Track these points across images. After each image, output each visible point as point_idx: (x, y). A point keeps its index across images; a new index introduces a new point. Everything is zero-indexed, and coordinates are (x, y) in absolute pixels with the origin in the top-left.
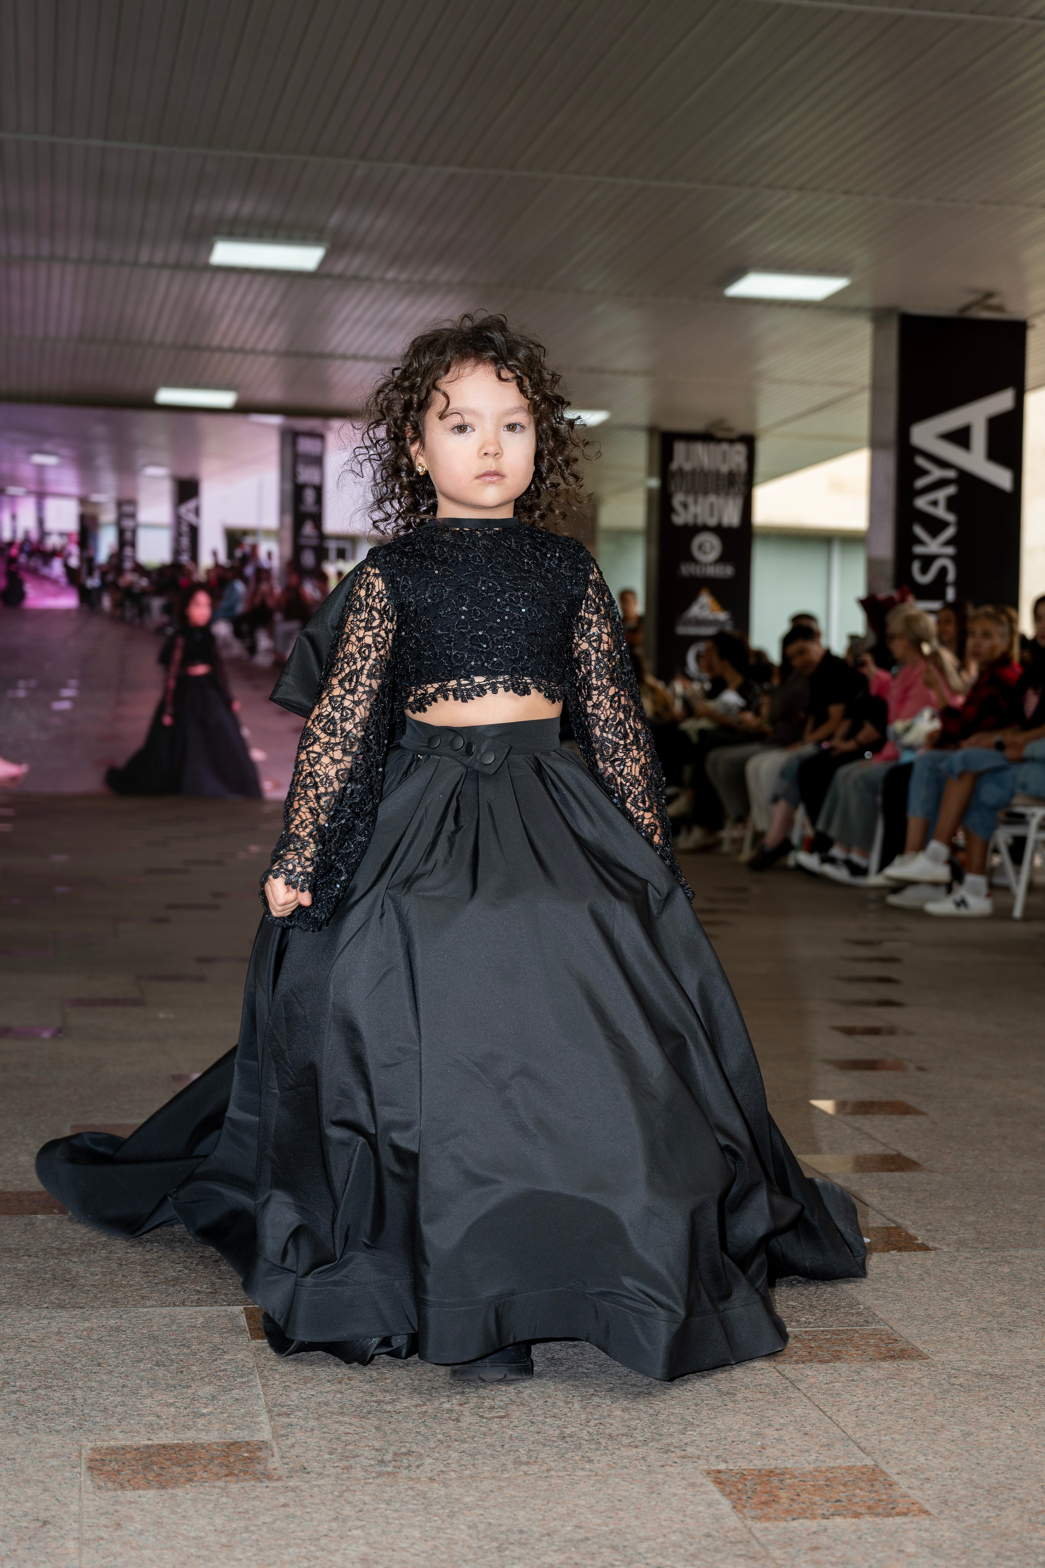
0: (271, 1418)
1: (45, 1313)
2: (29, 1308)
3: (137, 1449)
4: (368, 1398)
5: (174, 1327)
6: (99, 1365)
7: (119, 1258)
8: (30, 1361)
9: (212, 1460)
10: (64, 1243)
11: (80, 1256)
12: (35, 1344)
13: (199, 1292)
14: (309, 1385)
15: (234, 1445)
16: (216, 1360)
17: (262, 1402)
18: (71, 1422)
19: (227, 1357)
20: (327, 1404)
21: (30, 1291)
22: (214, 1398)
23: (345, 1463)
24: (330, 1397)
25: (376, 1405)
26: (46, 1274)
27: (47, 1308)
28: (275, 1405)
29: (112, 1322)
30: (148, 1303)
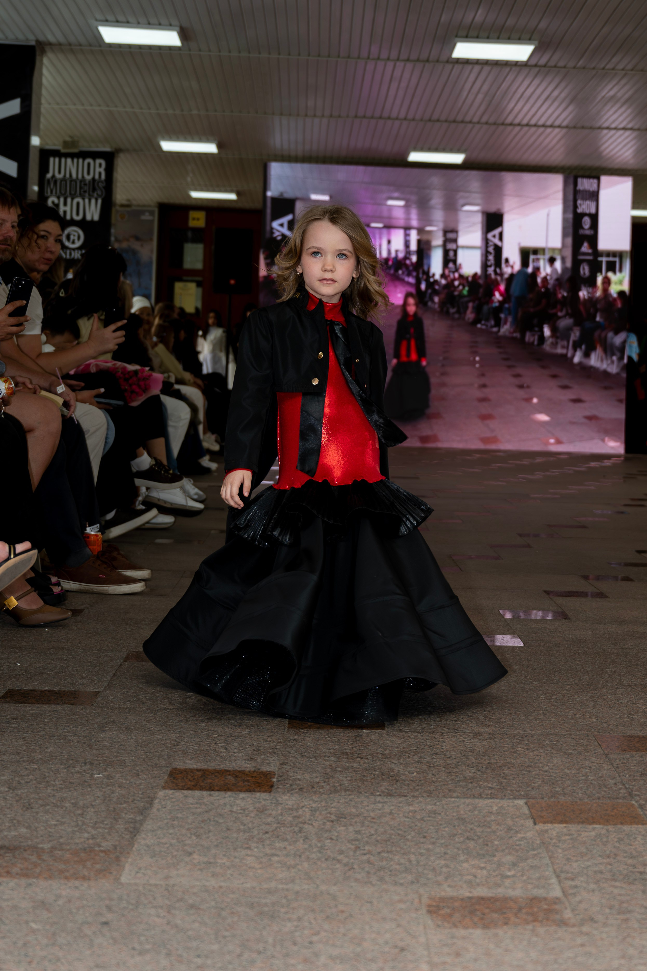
0: (560, 882)
1: (379, 799)
2: (367, 795)
3: (462, 900)
4: (632, 869)
5: (476, 813)
6: (425, 837)
7: (428, 762)
8: (373, 832)
9: (520, 909)
10: (385, 750)
11: (399, 759)
12: (374, 820)
13: (491, 788)
14: (585, 858)
15: (534, 899)
16: (511, 837)
17: (551, 869)
18: (410, 877)
19: (520, 835)
20: (601, 872)
21: (366, 783)
22: (514, 865)
23: (622, 917)
24: (602, 867)
25: (638, 874)
26: (376, 771)
27: (380, 795)
28: (562, 872)
29: (429, 807)
30: (454, 795)
